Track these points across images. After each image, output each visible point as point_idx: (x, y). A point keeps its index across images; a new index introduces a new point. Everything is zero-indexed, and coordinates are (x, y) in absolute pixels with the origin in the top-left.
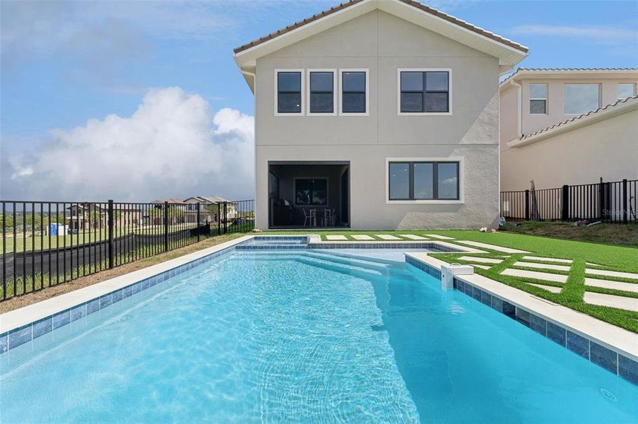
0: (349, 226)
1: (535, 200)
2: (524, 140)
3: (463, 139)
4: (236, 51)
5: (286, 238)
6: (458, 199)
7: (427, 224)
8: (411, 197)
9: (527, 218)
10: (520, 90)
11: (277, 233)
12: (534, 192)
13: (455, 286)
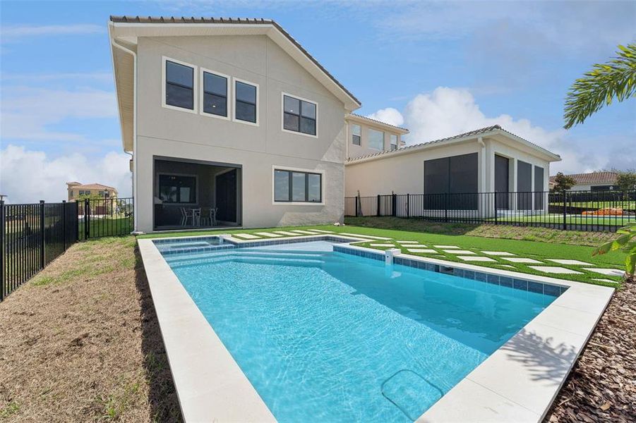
0: (240, 225)
1: (360, 204)
2: (350, 162)
3: (324, 156)
4: (112, 19)
5: (189, 240)
6: (321, 202)
7: (301, 222)
8: (290, 200)
9: (357, 216)
10: (347, 126)
11: (193, 233)
12: (359, 198)
13: (394, 262)
